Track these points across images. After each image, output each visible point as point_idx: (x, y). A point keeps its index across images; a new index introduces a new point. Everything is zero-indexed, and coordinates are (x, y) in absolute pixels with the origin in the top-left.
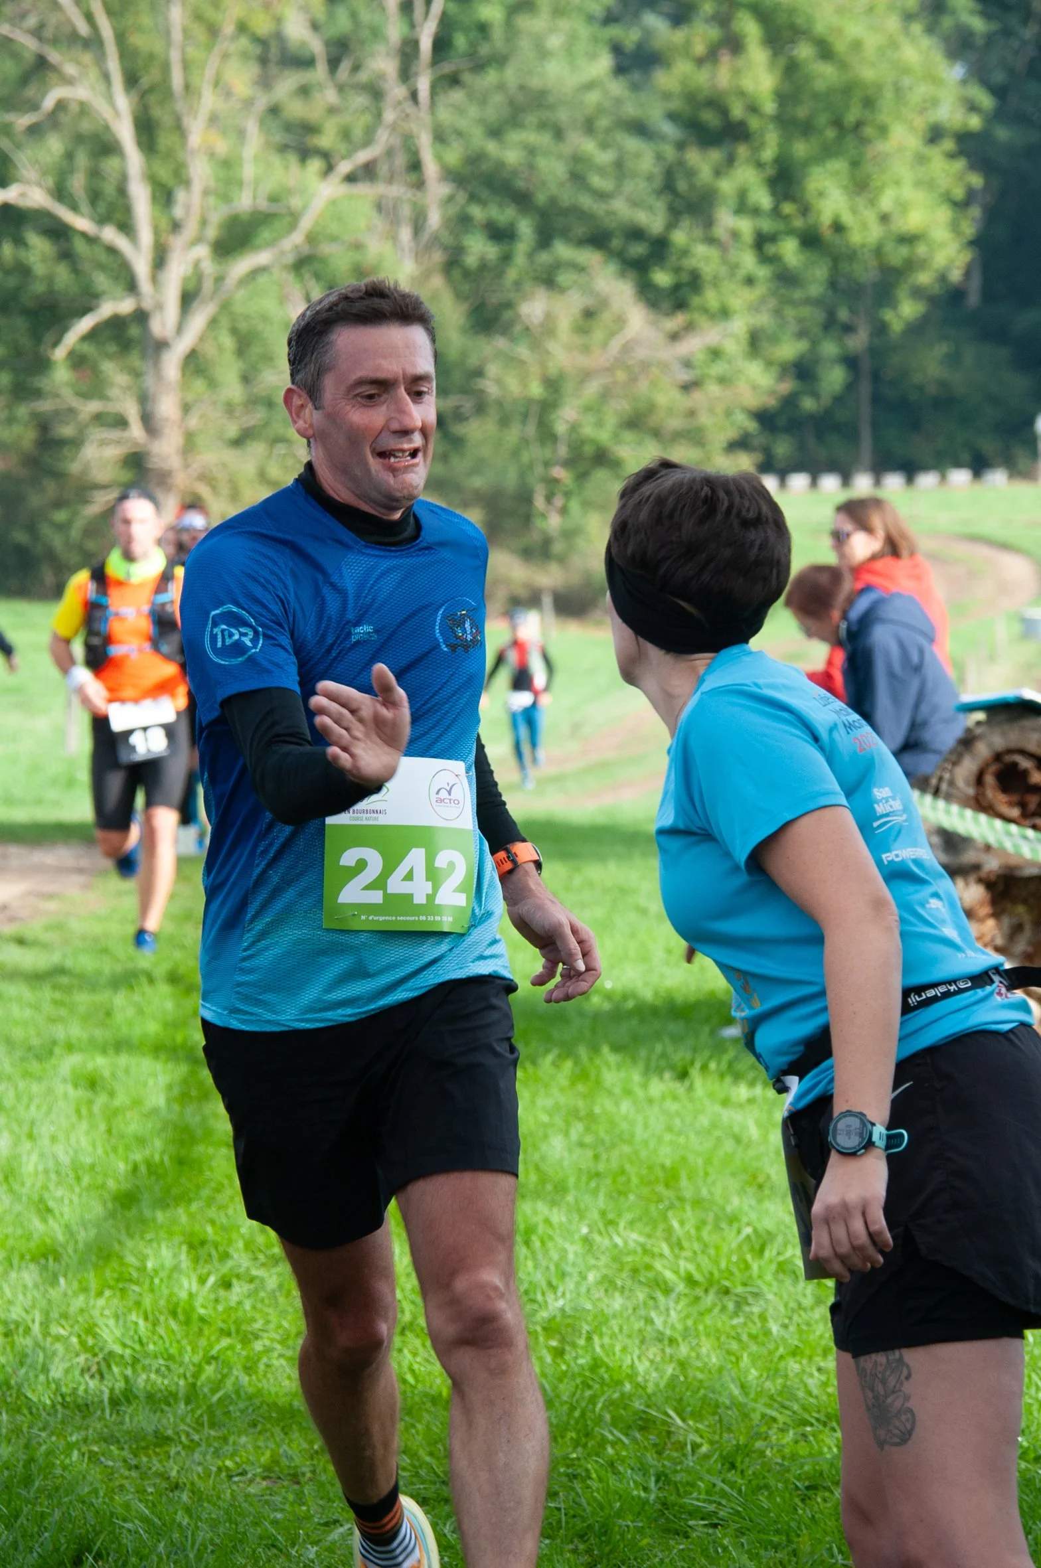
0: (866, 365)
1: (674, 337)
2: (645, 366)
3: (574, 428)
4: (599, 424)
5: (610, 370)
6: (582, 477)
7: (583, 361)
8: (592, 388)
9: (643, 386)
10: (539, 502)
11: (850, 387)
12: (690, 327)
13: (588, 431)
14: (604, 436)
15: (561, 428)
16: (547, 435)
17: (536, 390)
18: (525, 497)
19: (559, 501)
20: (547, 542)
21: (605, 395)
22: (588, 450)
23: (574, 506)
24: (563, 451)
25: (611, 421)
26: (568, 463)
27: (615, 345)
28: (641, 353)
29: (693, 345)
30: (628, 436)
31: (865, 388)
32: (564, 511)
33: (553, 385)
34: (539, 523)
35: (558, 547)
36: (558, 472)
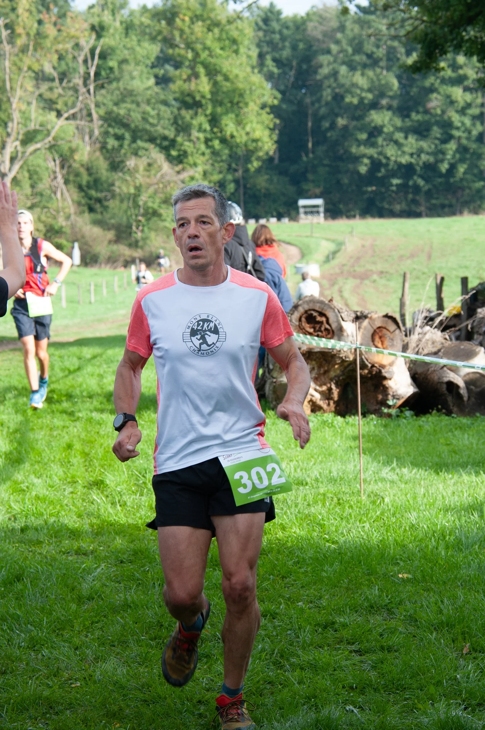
0: (242, 182)
1: (178, 173)
2: (169, 182)
3: (145, 203)
4: (153, 202)
5: (157, 184)
6: (148, 220)
7: (148, 180)
8: (151, 190)
9: (169, 188)
10: (134, 228)
11: (236, 190)
12: (183, 169)
13: (150, 204)
14: (156, 206)
15: (141, 203)
16: (136, 205)
17: (132, 191)
18: (130, 227)
19: (141, 228)
20: (137, 242)
21: (156, 192)
22: (150, 211)
23: (146, 229)
24: (142, 211)
25: (158, 201)
26: (143, 215)
27: (159, 175)
28: (167, 178)
29: (185, 175)
30: (163, 206)
31: (242, 190)
32: (142, 231)
33: (138, 189)
34: (134, 235)
35: (140, 244)
36: (140, 218)
